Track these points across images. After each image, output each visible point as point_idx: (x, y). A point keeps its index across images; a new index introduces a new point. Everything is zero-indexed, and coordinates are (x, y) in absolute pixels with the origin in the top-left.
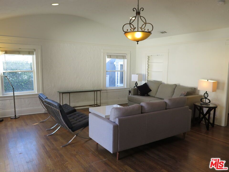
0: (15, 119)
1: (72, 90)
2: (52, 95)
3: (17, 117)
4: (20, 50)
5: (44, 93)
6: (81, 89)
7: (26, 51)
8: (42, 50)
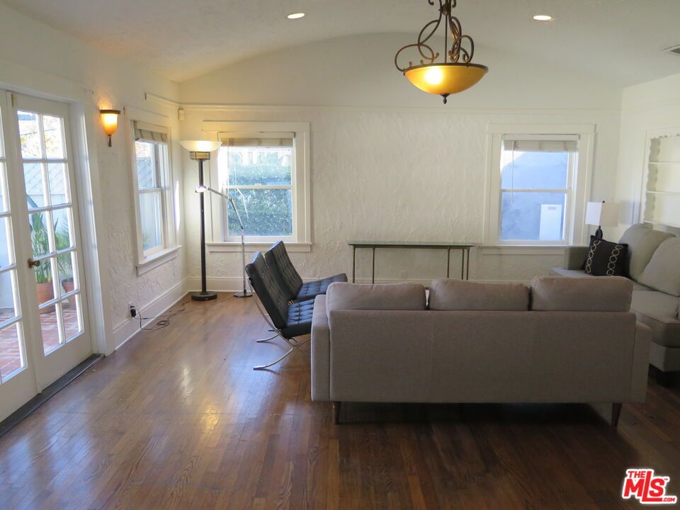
0: (242, 299)
1: (390, 240)
2: (336, 250)
3: (248, 295)
4: (260, 136)
5: (314, 244)
6: (417, 240)
7: (276, 139)
8: (311, 133)
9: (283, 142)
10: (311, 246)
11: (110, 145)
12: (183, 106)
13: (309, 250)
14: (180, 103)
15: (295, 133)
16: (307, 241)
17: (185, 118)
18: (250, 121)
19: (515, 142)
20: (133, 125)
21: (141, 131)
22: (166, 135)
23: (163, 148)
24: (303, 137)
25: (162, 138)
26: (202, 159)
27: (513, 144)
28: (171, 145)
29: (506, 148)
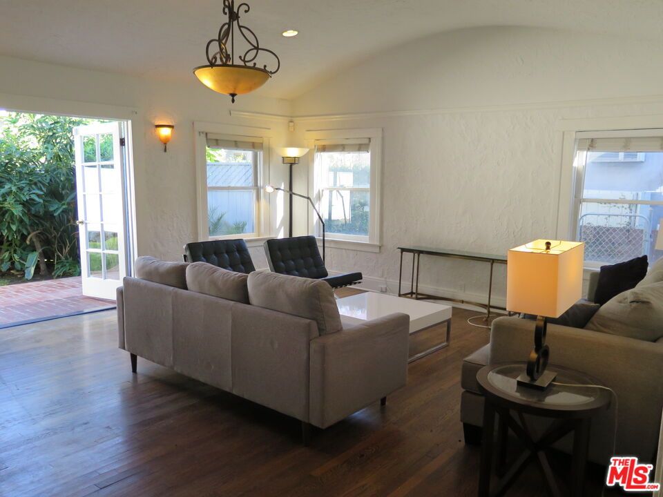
4: (345, 142)
5: (382, 245)
7: (356, 145)
8: (383, 138)
9: (361, 147)
10: (380, 247)
11: (165, 151)
12: (294, 119)
13: (377, 250)
14: (292, 117)
15: (370, 139)
16: (377, 243)
17: (294, 129)
18: (338, 129)
19: (592, 140)
20: (203, 136)
21: (217, 140)
22: (262, 144)
23: (261, 154)
24: (376, 143)
25: (254, 146)
26: (292, 164)
27: (588, 143)
28: (269, 152)
29: (580, 149)
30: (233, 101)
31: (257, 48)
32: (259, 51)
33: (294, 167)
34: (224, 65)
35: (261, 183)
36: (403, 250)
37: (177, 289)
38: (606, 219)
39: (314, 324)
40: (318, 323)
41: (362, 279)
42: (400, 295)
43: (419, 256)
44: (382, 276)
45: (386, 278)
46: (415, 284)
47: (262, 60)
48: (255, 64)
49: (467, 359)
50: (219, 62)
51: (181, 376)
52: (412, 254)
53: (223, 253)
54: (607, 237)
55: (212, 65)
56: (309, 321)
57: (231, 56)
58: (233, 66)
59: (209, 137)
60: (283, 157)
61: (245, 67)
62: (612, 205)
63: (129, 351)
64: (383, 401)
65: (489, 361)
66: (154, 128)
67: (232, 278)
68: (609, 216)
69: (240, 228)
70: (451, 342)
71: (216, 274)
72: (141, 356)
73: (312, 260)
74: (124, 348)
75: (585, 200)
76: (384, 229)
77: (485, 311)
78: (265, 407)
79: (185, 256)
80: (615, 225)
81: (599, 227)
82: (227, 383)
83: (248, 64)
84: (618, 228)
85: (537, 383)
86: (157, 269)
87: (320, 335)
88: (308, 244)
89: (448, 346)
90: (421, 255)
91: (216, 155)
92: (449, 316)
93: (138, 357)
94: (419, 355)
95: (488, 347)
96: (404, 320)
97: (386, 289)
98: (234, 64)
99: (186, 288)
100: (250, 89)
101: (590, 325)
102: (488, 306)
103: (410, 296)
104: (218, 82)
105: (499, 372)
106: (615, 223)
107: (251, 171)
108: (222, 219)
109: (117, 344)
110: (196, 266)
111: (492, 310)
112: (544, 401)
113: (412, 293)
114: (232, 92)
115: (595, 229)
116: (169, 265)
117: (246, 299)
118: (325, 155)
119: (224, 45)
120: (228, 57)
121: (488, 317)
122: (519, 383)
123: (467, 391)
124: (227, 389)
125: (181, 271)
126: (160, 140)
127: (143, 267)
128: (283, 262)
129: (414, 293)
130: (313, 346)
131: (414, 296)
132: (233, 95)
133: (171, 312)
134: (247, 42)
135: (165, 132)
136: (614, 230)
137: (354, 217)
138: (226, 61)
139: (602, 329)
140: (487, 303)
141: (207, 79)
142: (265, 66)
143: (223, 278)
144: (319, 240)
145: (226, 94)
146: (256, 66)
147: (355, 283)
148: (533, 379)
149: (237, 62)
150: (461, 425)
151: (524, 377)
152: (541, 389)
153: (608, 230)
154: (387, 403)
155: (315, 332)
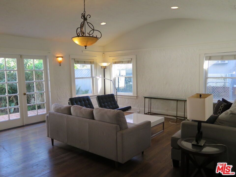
4: (123, 60)
6: (171, 97)
7: (127, 61)
8: (136, 58)
9: (129, 62)
10: (137, 97)
11: (60, 66)
12: (104, 53)
13: (136, 98)
14: (104, 52)
15: (132, 59)
16: (136, 95)
17: (105, 56)
18: (120, 56)
19: (210, 57)
20: (73, 60)
21: (78, 61)
22: (94, 62)
23: (93, 65)
24: (134, 60)
25: (91, 63)
26: (104, 68)
27: (209, 58)
28: (96, 64)
29: (206, 60)
30: (86, 48)
31: (94, 30)
32: (94, 31)
33: (105, 69)
34: (83, 36)
35: (94, 75)
36: (145, 98)
37: (68, 115)
38: (216, 84)
39: (118, 126)
40: (120, 126)
41: (131, 108)
42: (145, 114)
43: (151, 99)
44: (138, 107)
45: (139, 108)
46: (150, 109)
47: (96, 34)
48: (93, 35)
49: (172, 136)
50: (81, 35)
51: (70, 146)
52: (148, 99)
53: (82, 101)
54: (217, 90)
55: (78, 36)
56: (116, 125)
57: (85, 33)
58: (85, 36)
59: (75, 60)
60: (101, 66)
61: (90, 36)
62: (218, 79)
63: (51, 138)
64: (143, 153)
65: (180, 137)
66: (56, 58)
67: (88, 110)
68: (217, 83)
69: (87, 92)
70: (165, 130)
71: (82, 109)
72: (55, 139)
73: (113, 102)
74: (49, 137)
75: (209, 78)
76: (138, 90)
77: (176, 118)
78: (101, 156)
79: (69, 103)
80: (219, 86)
81: (213, 87)
82: (87, 148)
83: (91, 35)
84: (220, 87)
85: (199, 144)
86: (60, 108)
87: (120, 130)
88: (112, 97)
89: (163, 131)
90: (152, 99)
91: (77, 66)
92: (163, 121)
93: (54, 140)
94: (154, 135)
95: (179, 132)
96: (149, 123)
97: (140, 111)
98: (86, 36)
99: (71, 114)
100: (92, 44)
101: (215, 123)
102: (176, 117)
103: (148, 114)
104: (81, 42)
105: (185, 141)
106: (219, 85)
107: (90, 71)
108: (80, 88)
109: (46, 135)
110: (74, 107)
111: (178, 118)
112: (201, 151)
113: (149, 113)
114: (85, 45)
115: (212, 87)
116: (65, 107)
117: (93, 118)
118: (116, 65)
119: (82, 29)
120: (83, 33)
121: (177, 120)
122: (193, 145)
123: (173, 148)
124: (87, 150)
125: (69, 108)
126: (58, 62)
127: (55, 107)
128: (103, 103)
129: (150, 113)
130: (118, 134)
131: (150, 114)
132: (86, 46)
133: (66, 123)
134: (90, 28)
135: (60, 59)
136: (219, 87)
137: (127, 87)
138: (83, 35)
139: (221, 124)
140: (176, 115)
141: (77, 41)
142: (97, 36)
143: (85, 111)
144: (115, 95)
145: (83, 46)
146: (93, 36)
147: (129, 110)
148: (198, 143)
149: (87, 35)
150: (171, 160)
151: (194, 143)
152: (201, 146)
153: (217, 88)
154: (144, 153)
155: (119, 129)
